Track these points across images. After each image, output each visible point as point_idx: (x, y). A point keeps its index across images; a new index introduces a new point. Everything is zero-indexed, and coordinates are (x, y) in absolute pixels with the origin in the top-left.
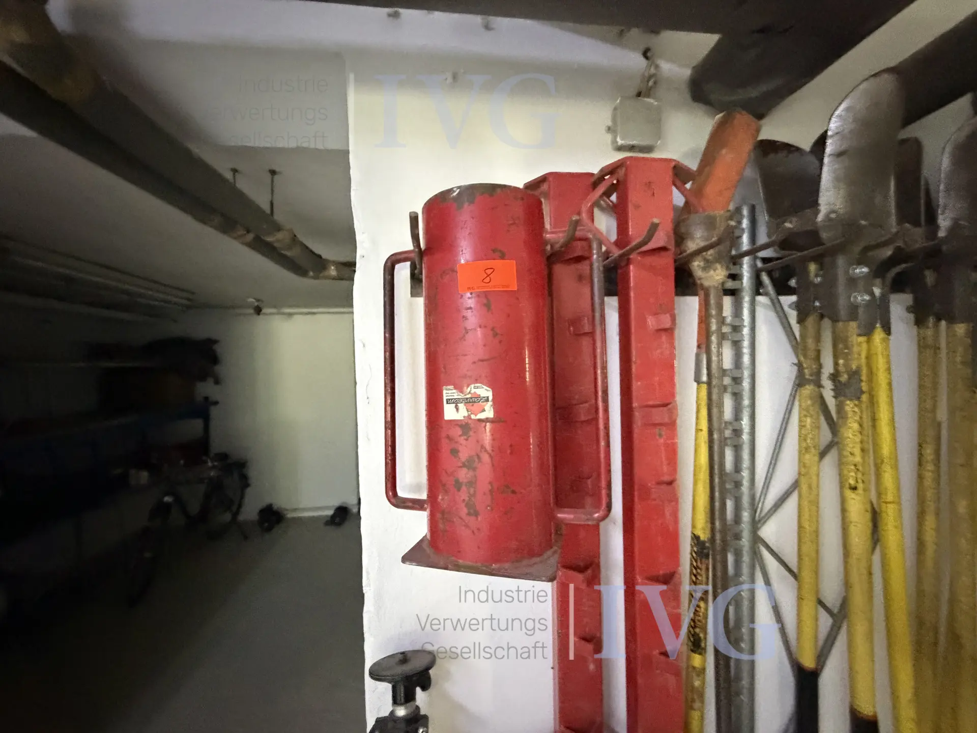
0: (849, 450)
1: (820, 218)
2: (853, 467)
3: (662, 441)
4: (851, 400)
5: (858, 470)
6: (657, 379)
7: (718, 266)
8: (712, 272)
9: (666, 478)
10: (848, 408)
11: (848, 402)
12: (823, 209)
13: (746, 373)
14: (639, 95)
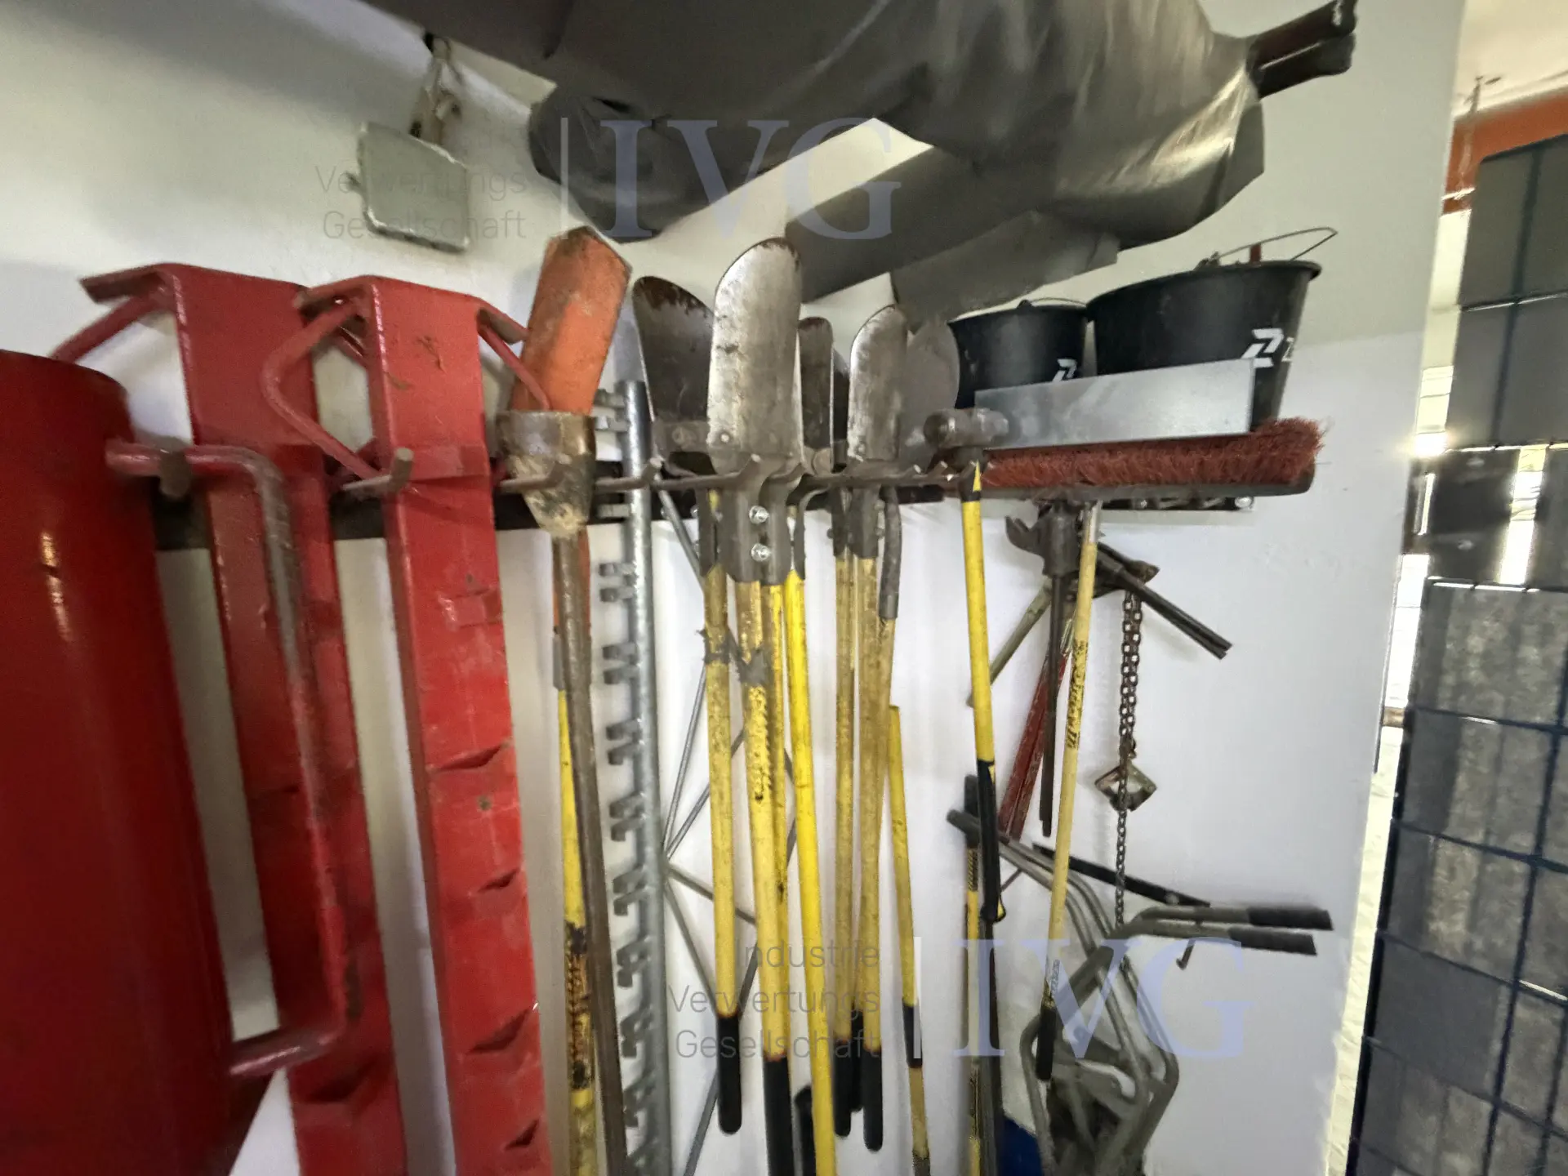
0: (754, 751)
1: (710, 440)
2: (758, 772)
3: (489, 814)
4: (755, 687)
5: (763, 774)
6: (470, 711)
7: (567, 507)
8: (558, 518)
9: (498, 874)
10: (752, 698)
11: (752, 690)
12: (714, 426)
13: (642, 646)
14: (416, 130)
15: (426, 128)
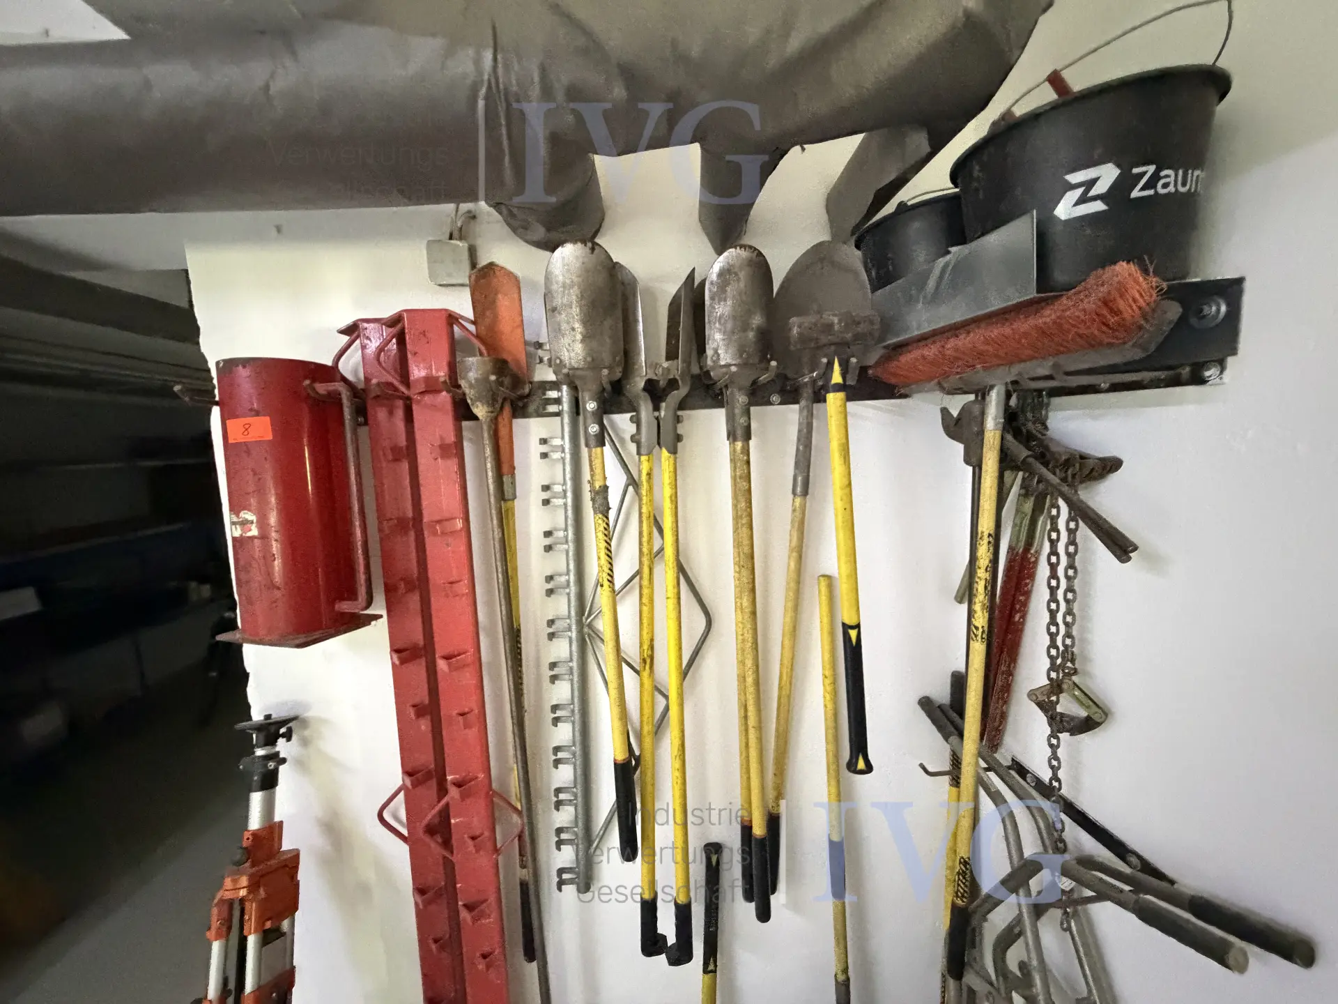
3: (449, 549)
9: (455, 579)
14: (451, 238)
15: (456, 234)
